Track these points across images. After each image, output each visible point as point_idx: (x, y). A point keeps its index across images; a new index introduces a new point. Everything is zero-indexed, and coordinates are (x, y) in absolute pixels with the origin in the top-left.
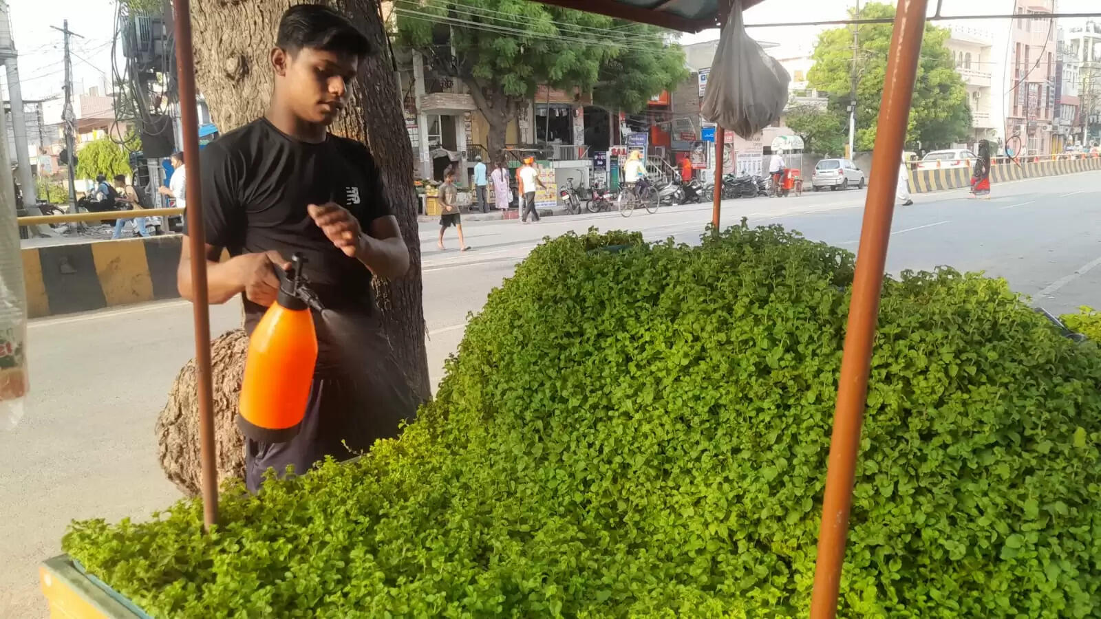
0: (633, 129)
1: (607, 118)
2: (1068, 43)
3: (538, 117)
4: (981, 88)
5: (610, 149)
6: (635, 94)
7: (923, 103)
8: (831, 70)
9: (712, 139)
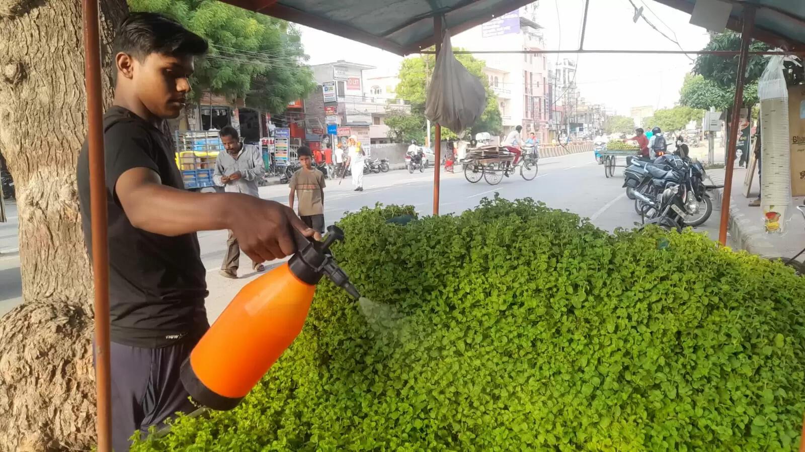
0: (277, 125)
1: (256, 117)
2: (554, 72)
3: (203, 116)
4: (506, 100)
5: (261, 140)
6: (279, 100)
8: (412, 86)
9: (335, 133)
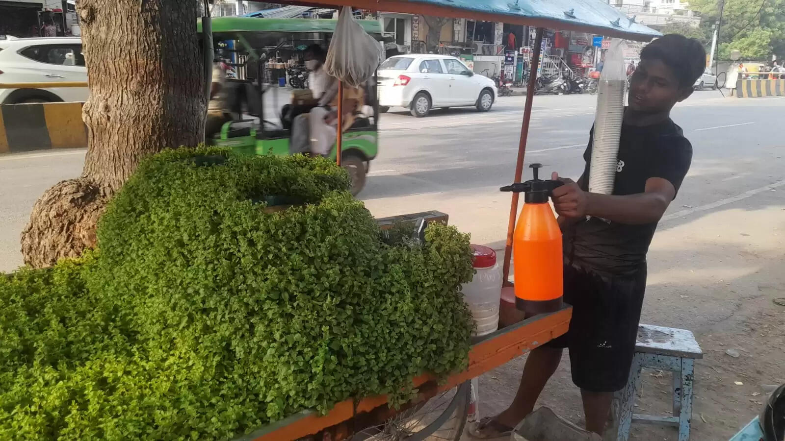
3: (469, 22)
7: (779, 24)
9: (599, 46)
